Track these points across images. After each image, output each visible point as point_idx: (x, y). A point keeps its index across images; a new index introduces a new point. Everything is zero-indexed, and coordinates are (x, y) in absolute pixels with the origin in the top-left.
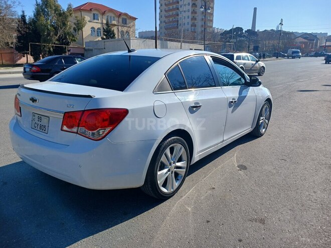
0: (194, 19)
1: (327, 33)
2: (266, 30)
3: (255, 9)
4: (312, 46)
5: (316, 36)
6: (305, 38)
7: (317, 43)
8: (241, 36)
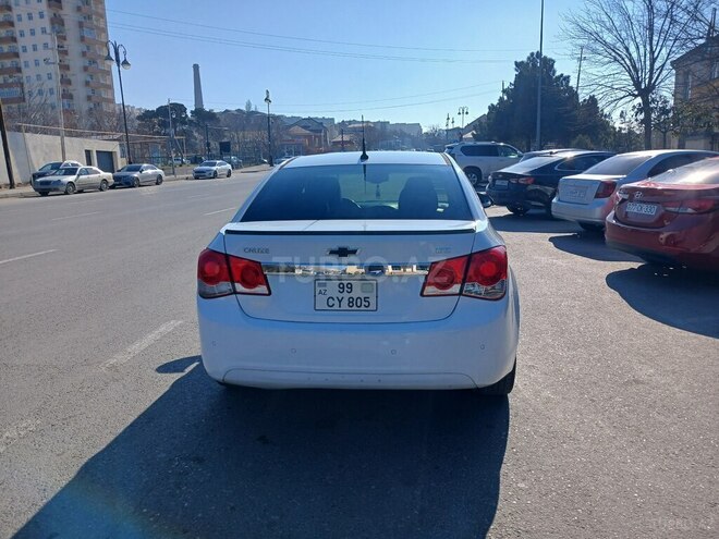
0: (65, 81)
1: (333, 119)
2: (227, 111)
3: (196, 67)
4: (320, 140)
5: (322, 123)
6: (305, 127)
7: (325, 136)
8: (184, 121)
